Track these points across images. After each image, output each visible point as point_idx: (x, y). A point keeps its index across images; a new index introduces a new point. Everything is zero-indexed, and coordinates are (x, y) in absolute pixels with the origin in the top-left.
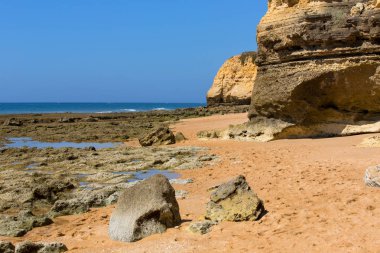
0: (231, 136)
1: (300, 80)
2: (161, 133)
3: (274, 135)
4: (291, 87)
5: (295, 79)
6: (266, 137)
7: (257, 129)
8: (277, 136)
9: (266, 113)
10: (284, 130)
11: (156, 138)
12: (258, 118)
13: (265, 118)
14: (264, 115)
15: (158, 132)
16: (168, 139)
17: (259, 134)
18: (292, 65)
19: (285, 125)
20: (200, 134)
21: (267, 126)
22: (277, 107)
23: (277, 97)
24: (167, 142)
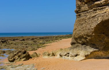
0: (61, 56)
1: (100, 20)
2: (20, 54)
3: (86, 56)
4: (94, 25)
5: (96, 19)
6: (81, 57)
7: (75, 51)
8: (87, 57)
9: (81, 42)
10: (91, 53)
11: (17, 57)
12: (76, 45)
13: (80, 45)
14: (80, 43)
15: (18, 53)
16: (24, 57)
17: (76, 55)
18: (95, 10)
19: (92, 50)
20: (44, 54)
21: (81, 50)
22: (86, 38)
23: (85, 32)
24: (23, 59)
